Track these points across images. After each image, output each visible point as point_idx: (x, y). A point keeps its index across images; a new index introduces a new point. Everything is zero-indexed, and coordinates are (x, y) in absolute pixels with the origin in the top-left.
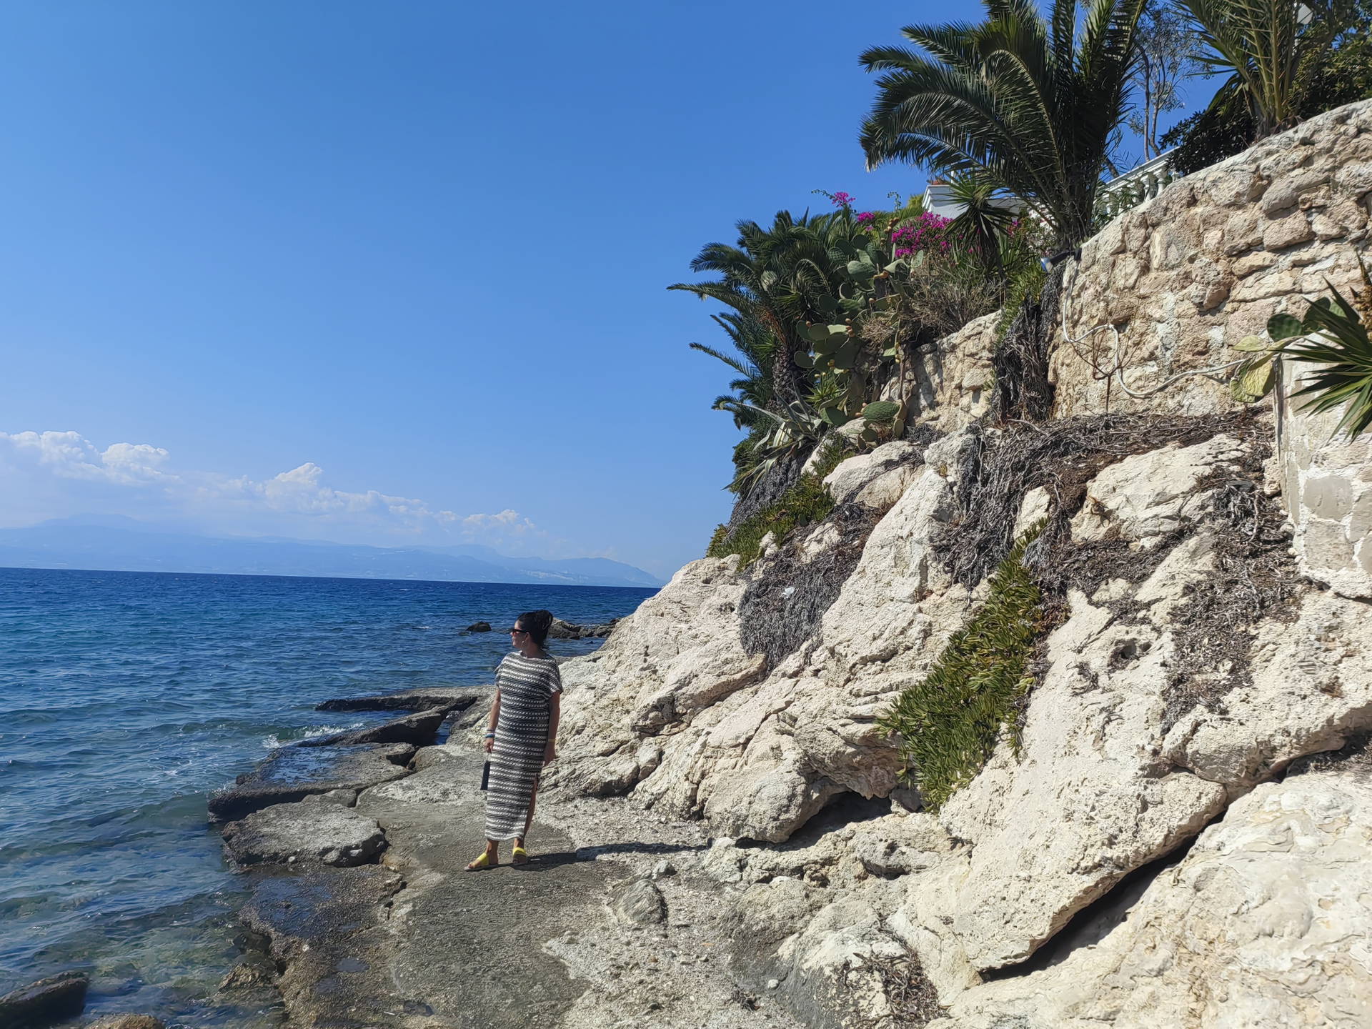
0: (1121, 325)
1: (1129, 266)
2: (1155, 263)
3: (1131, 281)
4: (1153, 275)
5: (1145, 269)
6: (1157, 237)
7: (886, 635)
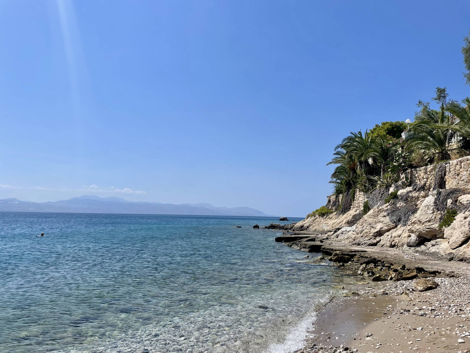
0: (458, 175)
1: (458, 167)
2: (462, 167)
3: (459, 169)
4: (462, 169)
5: (461, 168)
6: (462, 163)
7: (428, 218)
